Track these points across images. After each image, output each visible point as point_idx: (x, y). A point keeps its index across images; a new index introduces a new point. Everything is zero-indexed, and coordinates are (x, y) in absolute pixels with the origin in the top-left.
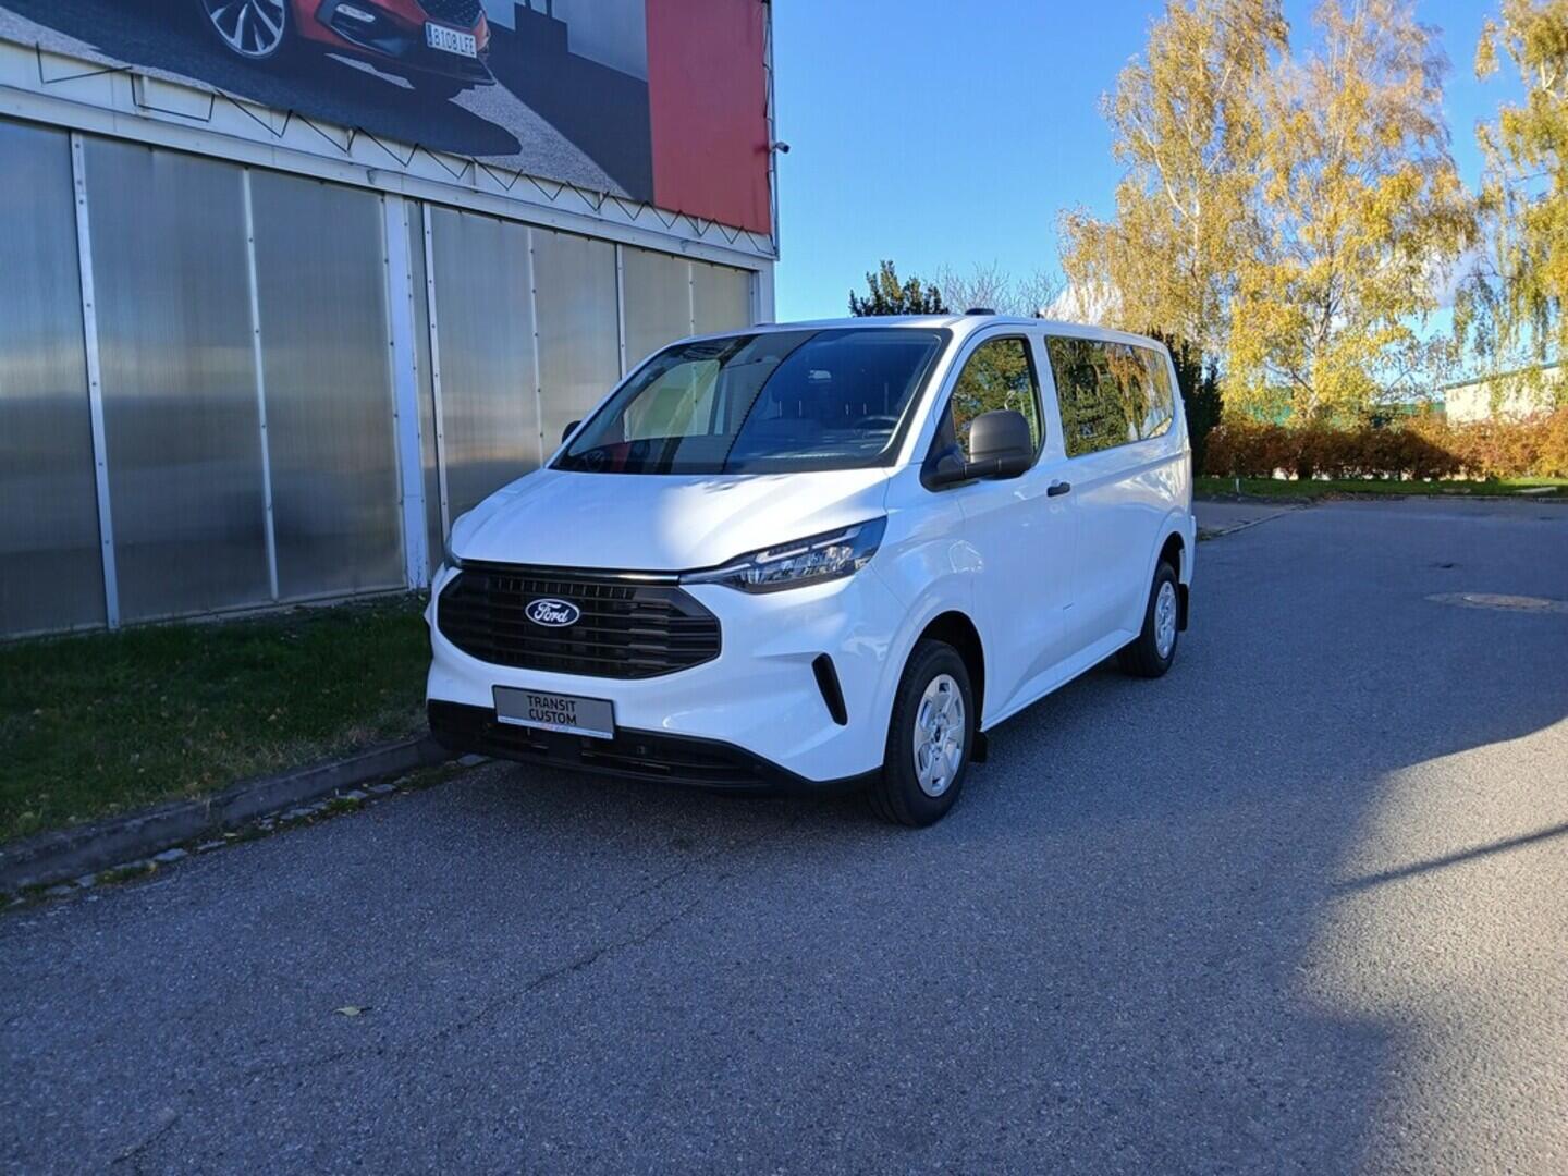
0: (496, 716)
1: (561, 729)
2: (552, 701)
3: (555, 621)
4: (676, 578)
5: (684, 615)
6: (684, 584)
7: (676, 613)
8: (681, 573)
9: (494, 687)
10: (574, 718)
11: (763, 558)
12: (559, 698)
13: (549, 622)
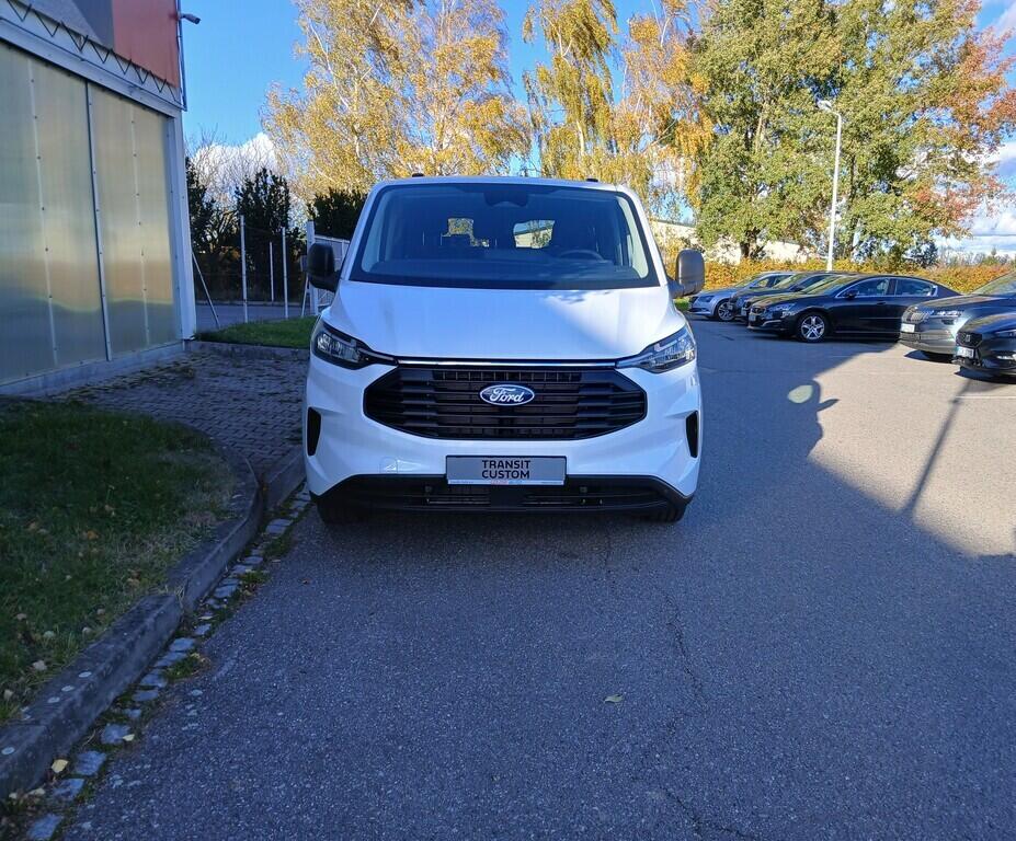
0: (447, 481)
1: (515, 482)
2: (507, 463)
3: (512, 401)
4: (613, 364)
5: (622, 390)
6: (622, 368)
7: (617, 389)
8: (616, 361)
9: (447, 457)
10: (528, 473)
11: (658, 348)
12: (514, 460)
13: (506, 402)
